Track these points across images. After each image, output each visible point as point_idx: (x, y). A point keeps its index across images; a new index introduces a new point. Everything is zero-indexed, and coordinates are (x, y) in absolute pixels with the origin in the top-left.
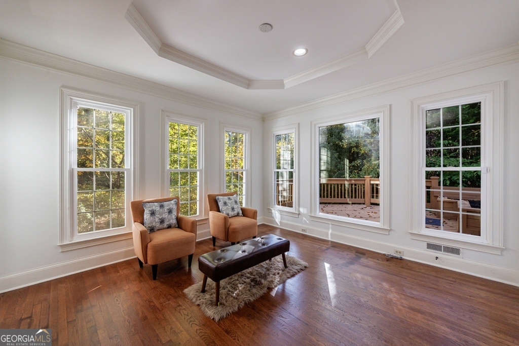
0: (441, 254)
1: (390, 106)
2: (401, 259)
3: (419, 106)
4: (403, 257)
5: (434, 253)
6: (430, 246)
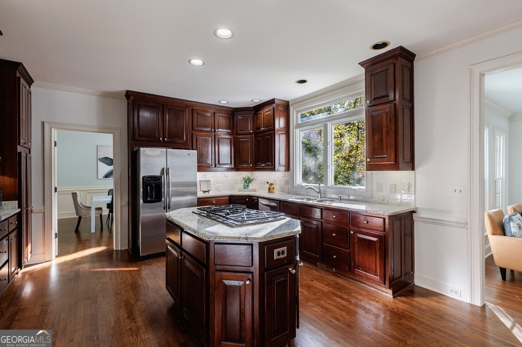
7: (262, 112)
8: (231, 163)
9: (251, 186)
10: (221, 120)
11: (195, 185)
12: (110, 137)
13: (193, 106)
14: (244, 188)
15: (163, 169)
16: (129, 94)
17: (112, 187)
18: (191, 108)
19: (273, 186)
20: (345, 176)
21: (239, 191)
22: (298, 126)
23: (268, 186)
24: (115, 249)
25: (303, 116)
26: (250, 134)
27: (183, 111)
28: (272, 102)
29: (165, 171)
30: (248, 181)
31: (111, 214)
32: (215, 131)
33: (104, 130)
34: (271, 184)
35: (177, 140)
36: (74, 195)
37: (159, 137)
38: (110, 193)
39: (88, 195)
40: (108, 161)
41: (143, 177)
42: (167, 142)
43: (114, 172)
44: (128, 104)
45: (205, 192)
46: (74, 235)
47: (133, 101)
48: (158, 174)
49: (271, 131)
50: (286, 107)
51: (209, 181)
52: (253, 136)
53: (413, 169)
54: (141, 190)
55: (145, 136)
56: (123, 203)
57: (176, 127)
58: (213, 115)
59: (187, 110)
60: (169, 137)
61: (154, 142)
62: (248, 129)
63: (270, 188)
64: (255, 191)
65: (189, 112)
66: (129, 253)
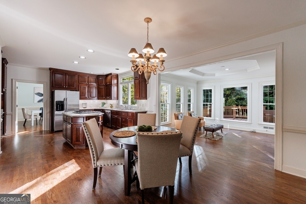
0: (268, 130)
1: (252, 83)
2: (255, 132)
3: (261, 84)
4: (256, 132)
5: (266, 129)
6: (265, 127)
7: (108, 77)
8: (96, 96)
9: (105, 106)
10: (92, 79)
11: (78, 105)
12: (42, 85)
13: (79, 74)
14: (102, 106)
15: (65, 98)
16: (50, 69)
17: (42, 106)
18: (78, 75)
19: (112, 106)
20: (133, 103)
21: (100, 107)
22: (121, 83)
23: (111, 105)
24: (43, 130)
25: (123, 79)
26: (104, 85)
27: (74, 76)
28: (111, 74)
29: (66, 99)
30: (104, 104)
31: (41, 118)
32: (89, 84)
33: (39, 82)
34: (112, 105)
35: (71, 87)
36: (23, 109)
37: (64, 86)
38: (41, 109)
39: (29, 110)
40: (40, 95)
41: (56, 101)
42: (67, 88)
43: (43, 100)
44: (50, 73)
45: (84, 108)
46: (23, 127)
47: (52, 72)
48: (63, 100)
49: (111, 85)
50: (117, 76)
51: (86, 103)
52: (105, 86)
53: (147, 99)
54: (55, 108)
55: (58, 86)
56: (47, 112)
57: (71, 82)
58: (88, 77)
59: (76, 75)
60: (68, 86)
61: (61, 88)
62: (103, 83)
63: (111, 106)
64: (106, 107)
65: (77, 76)
66: (50, 131)
